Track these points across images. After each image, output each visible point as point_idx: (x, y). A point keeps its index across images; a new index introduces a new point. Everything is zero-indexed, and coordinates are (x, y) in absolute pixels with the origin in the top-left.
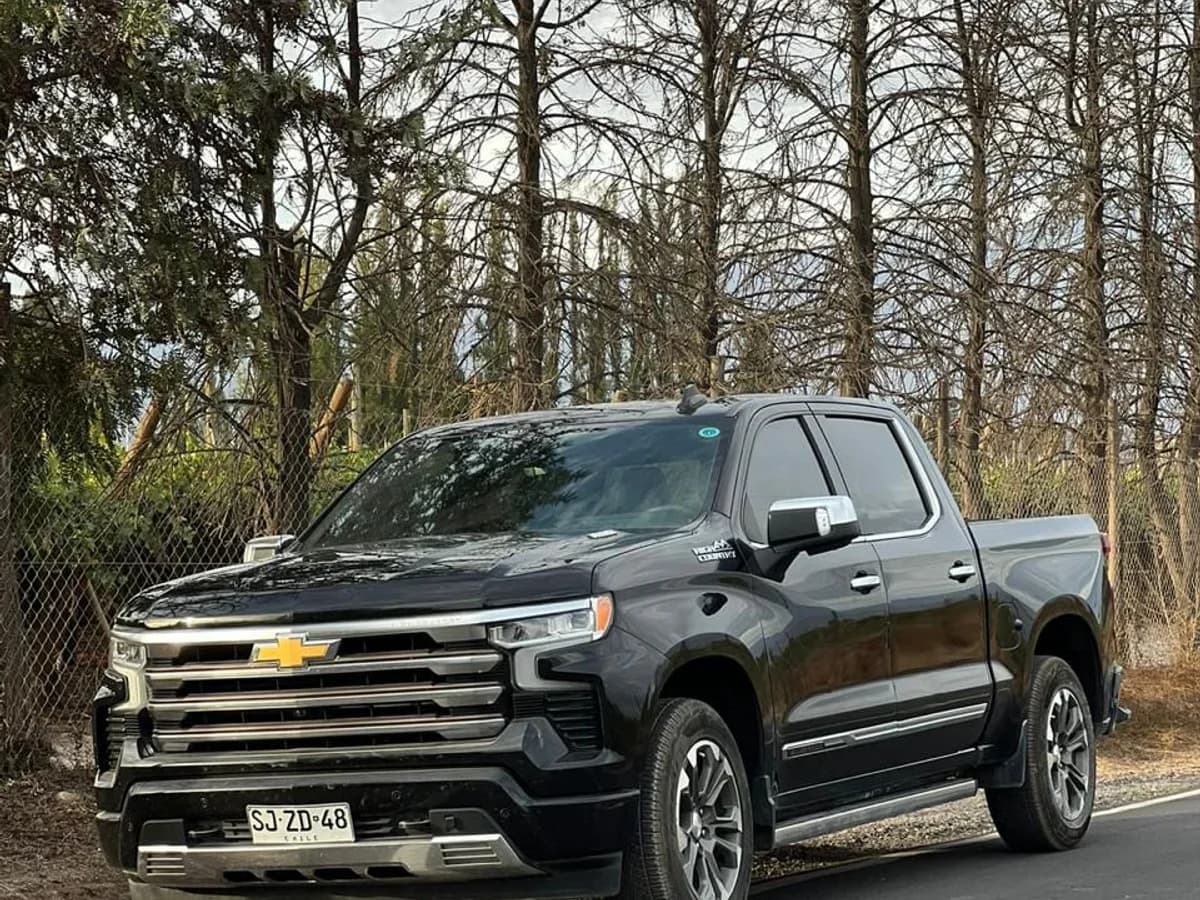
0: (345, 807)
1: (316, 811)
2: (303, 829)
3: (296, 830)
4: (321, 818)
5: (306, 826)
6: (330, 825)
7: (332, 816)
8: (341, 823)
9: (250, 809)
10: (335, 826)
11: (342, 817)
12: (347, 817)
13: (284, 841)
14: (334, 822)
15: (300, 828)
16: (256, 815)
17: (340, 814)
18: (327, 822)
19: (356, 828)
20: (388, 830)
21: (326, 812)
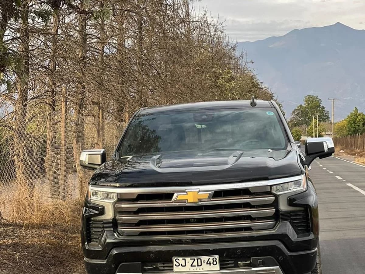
0: (217, 257)
1: (205, 258)
2: (198, 266)
3: (195, 266)
4: (206, 262)
5: (200, 264)
6: (210, 264)
7: (211, 261)
8: (215, 263)
9: (174, 258)
10: (212, 264)
11: (216, 261)
12: (218, 261)
13: (189, 271)
14: (212, 263)
15: (197, 265)
16: (177, 260)
17: (215, 260)
18: (209, 263)
19: (220, 265)
20: (233, 265)
21: (209, 259)
